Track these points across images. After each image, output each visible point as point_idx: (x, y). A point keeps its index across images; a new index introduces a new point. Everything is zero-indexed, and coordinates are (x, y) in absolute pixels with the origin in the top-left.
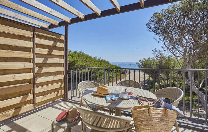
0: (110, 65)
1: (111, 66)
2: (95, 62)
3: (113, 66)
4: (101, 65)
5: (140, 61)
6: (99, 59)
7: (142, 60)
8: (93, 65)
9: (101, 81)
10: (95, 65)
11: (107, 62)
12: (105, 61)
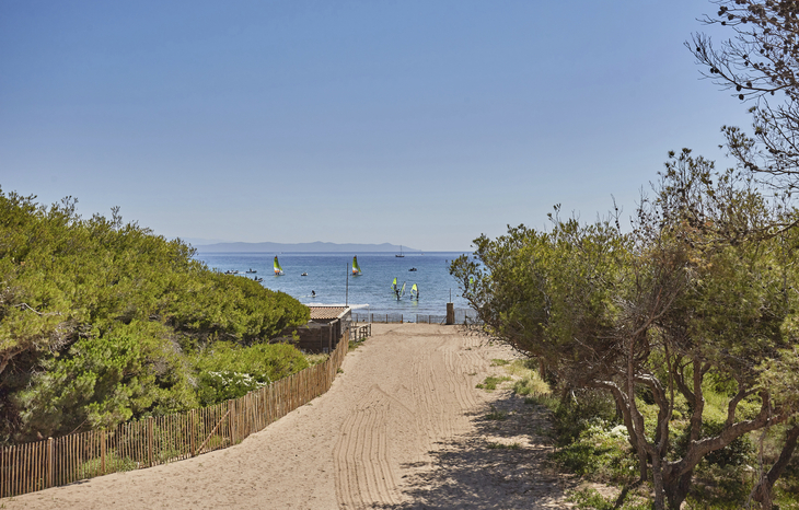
0: (204, 275)
1: (210, 284)
2: (67, 259)
3: (222, 282)
4: (125, 282)
5: (483, 243)
6: (99, 228)
7: (493, 239)
8: (52, 290)
9: (124, 439)
10: (67, 280)
11: (178, 254)
12: (160, 240)
